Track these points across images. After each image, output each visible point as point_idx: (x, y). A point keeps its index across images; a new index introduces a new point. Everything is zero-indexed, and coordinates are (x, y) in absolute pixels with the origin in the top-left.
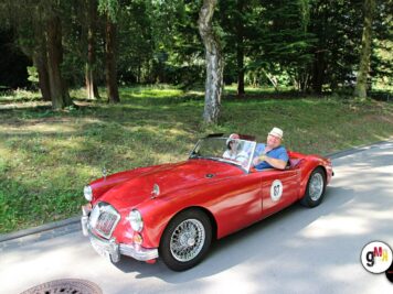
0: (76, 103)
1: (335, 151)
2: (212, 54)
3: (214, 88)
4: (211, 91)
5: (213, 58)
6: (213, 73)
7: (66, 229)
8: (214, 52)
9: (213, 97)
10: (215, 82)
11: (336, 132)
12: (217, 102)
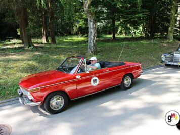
0: (35, 45)
1: (152, 66)
2: (91, 21)
3: (92, 37)
4: (91, 39)
5: (91, 23)
6: (92, 30)
7: (14, 102)
8: (92, 20)
9: (92, 42)
10: (93, 35)
11: (154, 57)
12: (93, 44)
